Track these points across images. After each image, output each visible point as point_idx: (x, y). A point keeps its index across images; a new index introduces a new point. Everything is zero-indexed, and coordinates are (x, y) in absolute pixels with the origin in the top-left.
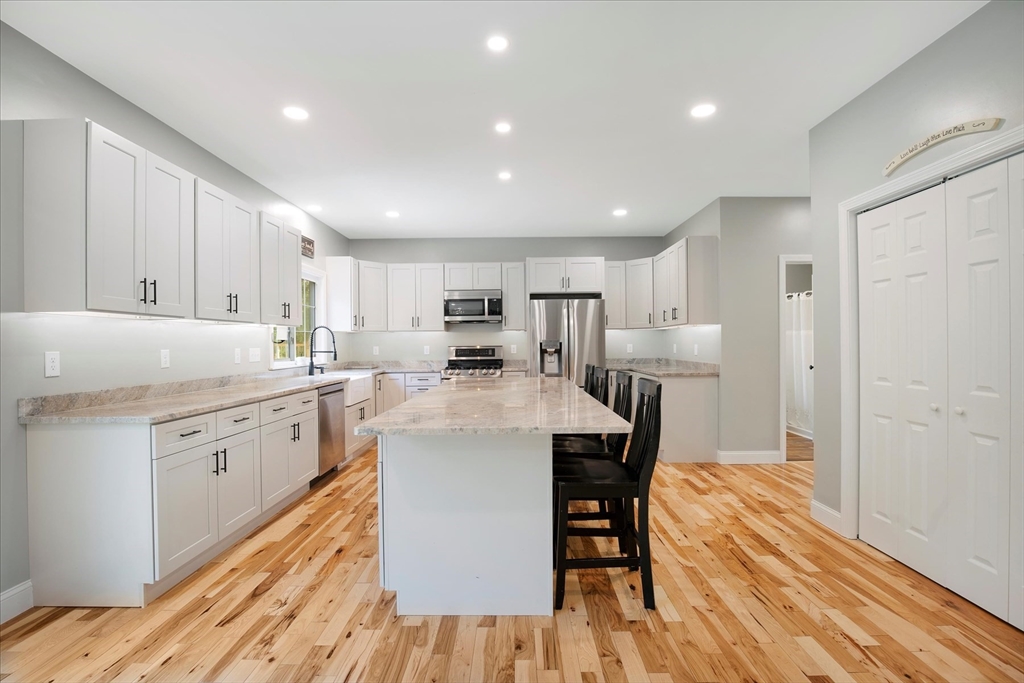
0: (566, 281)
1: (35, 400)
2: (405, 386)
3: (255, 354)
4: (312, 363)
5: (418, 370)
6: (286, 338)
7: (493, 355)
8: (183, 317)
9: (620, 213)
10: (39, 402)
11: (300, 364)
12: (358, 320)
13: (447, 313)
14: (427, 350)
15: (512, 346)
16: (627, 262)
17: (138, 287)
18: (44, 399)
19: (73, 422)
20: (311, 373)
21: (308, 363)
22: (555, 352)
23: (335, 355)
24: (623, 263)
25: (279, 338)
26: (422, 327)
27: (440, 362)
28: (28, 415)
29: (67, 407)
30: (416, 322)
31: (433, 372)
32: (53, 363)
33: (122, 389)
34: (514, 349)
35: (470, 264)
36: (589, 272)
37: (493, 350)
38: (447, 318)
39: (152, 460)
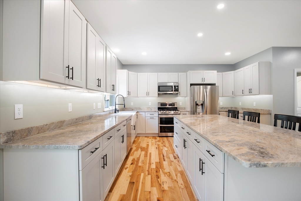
0: (203, 79)
1: (9, 133)
2: (145, 117)
3: (99, 105)
4: (116, 109)
5: (150, 111)
6: (109, 99)
7: (174, 106)
8: (81, 88)
9: (228, 54)
10: (11, 134)
11: (111, 109)
12: (129, 93)
13: (159, 91)
14: (150, 104)
15: (180, 102)
16: (223, 73)
17: (65, 70)
18: (14, 132)
19: (32, 148)
20: (115, 112)
21: (114, 108)
22: (201, 105)
23: (125, 106)
24: (221, 73)
25: (106, 99)
26: (150, 95)
27: (155, 108)
28: (4, 143)
29: (27, 136)
30: (148, 94)
31: (155, 112)
32: (19, 111)
33: (53, 123)
34: (181, 104)
35: (167, 73)
36: (212, 76)
37: (174, 104)
38: (159, 92)
39: (79, 171)
